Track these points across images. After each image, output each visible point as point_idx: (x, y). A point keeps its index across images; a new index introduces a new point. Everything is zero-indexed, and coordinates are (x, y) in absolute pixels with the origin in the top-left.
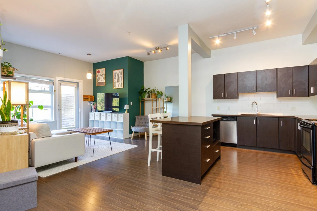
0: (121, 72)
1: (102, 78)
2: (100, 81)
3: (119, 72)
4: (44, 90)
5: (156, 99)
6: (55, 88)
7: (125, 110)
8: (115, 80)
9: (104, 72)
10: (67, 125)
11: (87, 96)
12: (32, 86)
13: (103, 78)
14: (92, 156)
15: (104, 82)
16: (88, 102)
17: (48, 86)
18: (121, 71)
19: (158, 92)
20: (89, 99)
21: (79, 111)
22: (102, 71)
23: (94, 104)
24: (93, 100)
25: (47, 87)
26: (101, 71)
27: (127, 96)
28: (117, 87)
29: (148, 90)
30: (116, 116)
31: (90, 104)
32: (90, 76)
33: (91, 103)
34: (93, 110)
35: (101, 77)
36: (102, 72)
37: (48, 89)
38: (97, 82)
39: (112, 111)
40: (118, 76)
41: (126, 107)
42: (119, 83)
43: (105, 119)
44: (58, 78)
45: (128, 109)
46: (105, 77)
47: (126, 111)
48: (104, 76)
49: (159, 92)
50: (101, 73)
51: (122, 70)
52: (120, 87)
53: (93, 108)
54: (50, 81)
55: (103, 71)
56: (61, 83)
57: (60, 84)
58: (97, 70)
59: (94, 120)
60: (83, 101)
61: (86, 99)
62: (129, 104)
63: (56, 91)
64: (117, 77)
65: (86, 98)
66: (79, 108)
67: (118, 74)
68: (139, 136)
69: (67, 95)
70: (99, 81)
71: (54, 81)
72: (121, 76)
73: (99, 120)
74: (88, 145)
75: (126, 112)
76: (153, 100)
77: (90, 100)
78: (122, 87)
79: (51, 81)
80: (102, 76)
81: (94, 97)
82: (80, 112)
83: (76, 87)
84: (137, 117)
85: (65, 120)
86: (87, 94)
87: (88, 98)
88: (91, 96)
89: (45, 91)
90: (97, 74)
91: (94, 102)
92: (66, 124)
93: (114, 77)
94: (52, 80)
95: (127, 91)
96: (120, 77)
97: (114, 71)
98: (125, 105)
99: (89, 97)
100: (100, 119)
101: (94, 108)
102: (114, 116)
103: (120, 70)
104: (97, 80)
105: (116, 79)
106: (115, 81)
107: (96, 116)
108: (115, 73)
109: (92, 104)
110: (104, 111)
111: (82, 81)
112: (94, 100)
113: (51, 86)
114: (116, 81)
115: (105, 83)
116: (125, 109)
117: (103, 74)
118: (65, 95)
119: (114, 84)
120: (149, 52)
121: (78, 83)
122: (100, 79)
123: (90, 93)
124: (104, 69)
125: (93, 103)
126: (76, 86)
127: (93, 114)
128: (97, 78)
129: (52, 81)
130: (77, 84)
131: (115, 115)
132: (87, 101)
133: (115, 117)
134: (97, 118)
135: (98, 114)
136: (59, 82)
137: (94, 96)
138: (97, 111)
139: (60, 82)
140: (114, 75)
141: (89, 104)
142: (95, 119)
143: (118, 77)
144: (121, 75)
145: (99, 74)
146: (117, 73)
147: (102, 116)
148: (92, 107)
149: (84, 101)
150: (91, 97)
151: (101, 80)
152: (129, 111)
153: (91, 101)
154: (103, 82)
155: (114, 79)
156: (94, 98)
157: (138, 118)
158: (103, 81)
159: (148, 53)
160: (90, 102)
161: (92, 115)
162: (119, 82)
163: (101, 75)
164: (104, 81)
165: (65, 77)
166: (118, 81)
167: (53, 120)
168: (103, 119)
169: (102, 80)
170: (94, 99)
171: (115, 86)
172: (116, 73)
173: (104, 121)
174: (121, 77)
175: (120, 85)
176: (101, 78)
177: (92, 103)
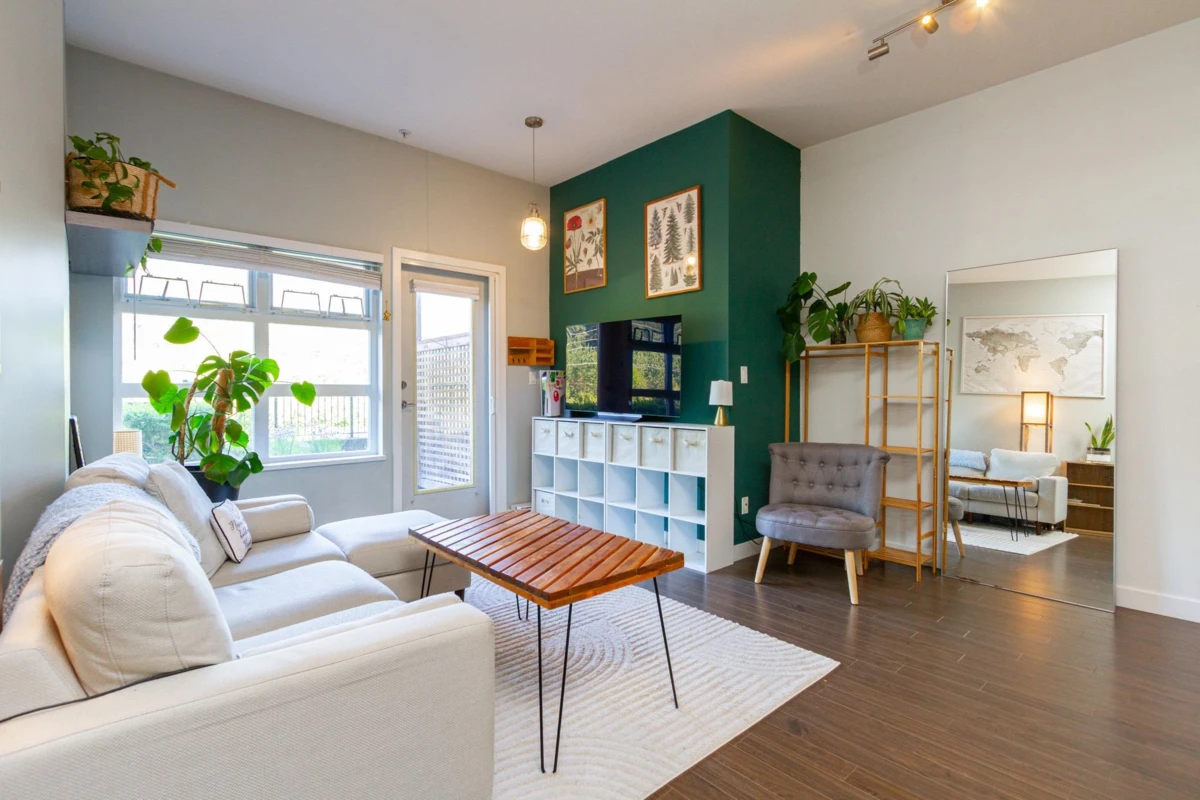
0: (689, 207)
1: (591, 248)
2: (583, 267)
3: (679, 205)
4: (341, 311)
5: (882, 350)
6: (389, 302)
7: (715, 408)
8: (656, 253)
9: (600, 223)
10: (449, 470)
11: (526, 341)
12: (290, 289)
13: (598, 250)
14: (549, 769)
15: (601, 270)
16: (527, 368)
17: (359, 291)
18: (690, 198)
19: (905, 303)
20: (534, 355)
21: (491, 412)
22: (593, 215)
23: (553, 380)
24: (547, 359)
25: (351, 297)
26: (584, 219)
27: (724, 334)
28: (666, 288)
29: (837, 299)
30: (661, 442)
31: (538, 377)
32: (534, 233)
33: (541, 372)
34: (551, 407)
35: (585, 245)
36: (591, 221)
37: (355, 308)
38: (569, 271)
39: (639, 416)
40: (673, 227)
41: (720, 393)
42: (676, 265)
43: (609, 457)
44: (401, 255)
45: (730, 403)
46: (603, 242)
47: (720, 414)
48: (598, 238)
49: (913, 302)
50: (585, 229)
51: (694, 194)
52: (681, 287)
53: (549, 396)
54: (368, 267)
55: (595, 215)
56: (415, 281)
57: (412, 283)
58: (569, 216)
59: (553, 455)
60: (509, 364)
61: (521, 357)
62: (734, 377)
63: (391, 315)
64: (665, 236)
65: (518, 351)
66: (491, 398)
67: (672, 218)
68: (790, 561)
69: (447, 338)
70: (578, 265)
71: (384, 270)
72: (688, 226)
73: (577, 457)
74: (523, 615)
75: (716, 422)
76: (870, 353)
77: (538, 359)
78: (696, 286)
79: (372, 270)
80: (589, 239)
81: (556, 346)
82: (495, 413)
83: (478, 298)
84: (776, 448)
85: (440, 446)
86: (521, 333)
87: (527, 352)
88: (541, 342)
89: (345, 314)
90: (569, 234)
91: (552, 368)
92: (442, 465)
93: (649, 236)
94: (376, 266)
95: (722, 308)
96: (681, 231)
97: (651, 209)
98: (714, 384)
99: (534, 346)
100: (583, 453)
101: (556, 398)
102: (656, 442)
103: (682, 198)
104: (567, 264)
105: (662, 246)
106: (656, 260)
107: (561, 434)
108: (656, 217)
109: (544, 379)
110: (600, 414)
111: (502, 270)
112: (553, 361)
113: (371, 291)
114: (662, 259)
115: (604, 276)
116: (713, 401)
117: (594, 230)
118: (441, 339)
119: (650, 276)
120: (882, 39)
121: (486, 279)
122: (582, 256)
123: (538, 327)
124: (602, 203)
125: (548, 375)
126: (479, 294)
127: (551, 425)
128: (569, 253)
129: (376, 269)
130: (482, 284)
131: (659, 438)
132: (525, 363)
133: (658, 445)
134: (569, 450)
135: (570, 426)
136: (406, 273)
137: (552, 343)
138: (568, 412)
139: (410, 275)
140: (649, 227)
141: (531, 376)
142: (557, 453)
143: (673, 236)
144: (689, 220)
145: (578, 231)
146: (668, 213)
147: (591, 440)
148: (544, 392)
149: (511, 362)
150: (542, 347)
151: (585, 260)
152: (732, 415)
153: (542, 363)
154: (596, 270)
155: (650, 250)
156: (553, 352)
157: (784, 456)
158: (594, 266)
159: (879, 43)
160: (535, 368)
161: (547, 431)
162: (677, 258)
163: (587, 236)
164: (599, 263)
165: (427, 251)
166: (673, 253)
167: (381, 454)
168: (597, 453)
169: (590, 262)
170: (552, 355)
171: (657, 284)
172: (660, 214)
173: (602, 465)
174: (688, 229)
175: (681, 279)
176: (586, 251)
177: (545, 375)
